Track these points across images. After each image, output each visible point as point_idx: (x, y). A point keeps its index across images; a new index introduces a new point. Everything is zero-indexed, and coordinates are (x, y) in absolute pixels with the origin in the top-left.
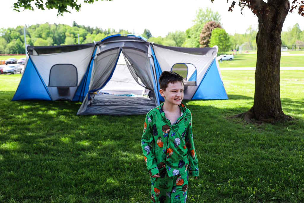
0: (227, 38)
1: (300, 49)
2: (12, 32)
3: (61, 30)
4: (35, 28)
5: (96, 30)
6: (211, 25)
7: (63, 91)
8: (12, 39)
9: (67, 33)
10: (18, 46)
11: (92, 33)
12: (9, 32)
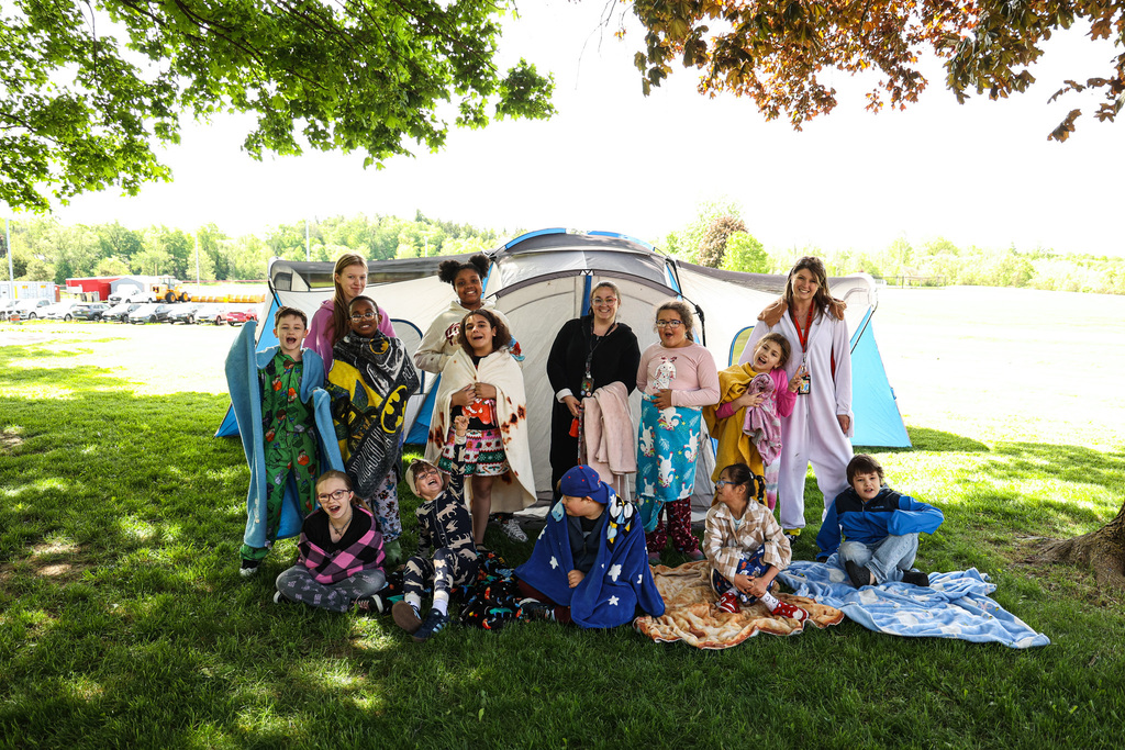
0: (761, 253)
1: (910, 284)
2: (287, 232)
3: (388, 229)
4: (335, 225)
5: (465, 229)
6: (726, 225)
8: (285, 246)
9: (401, 237)
11: (456, 236)
12: (281, 232)
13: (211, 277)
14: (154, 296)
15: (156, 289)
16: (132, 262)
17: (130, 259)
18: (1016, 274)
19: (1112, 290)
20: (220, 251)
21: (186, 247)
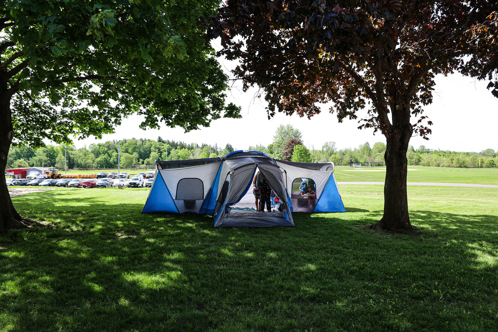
0: (308, 154)
1: (372, 165)
2: (101, 147)
3: (147, 145)
4: (123, 144)
5: (180, 145)
6: (293, 142)
7: (190, 204)
8: (100, 154)
9: (152, 148)
10: (106, 160)
11: (176, 148)
12: (98, 147)
13: (66, 167)
14: (46, 176)
15: (47, 173)
16: (30, 161)
17: (29, 160)
18: (414, 160)
19: (453, 165)
20: (71, 156)
21: (55, 154)
